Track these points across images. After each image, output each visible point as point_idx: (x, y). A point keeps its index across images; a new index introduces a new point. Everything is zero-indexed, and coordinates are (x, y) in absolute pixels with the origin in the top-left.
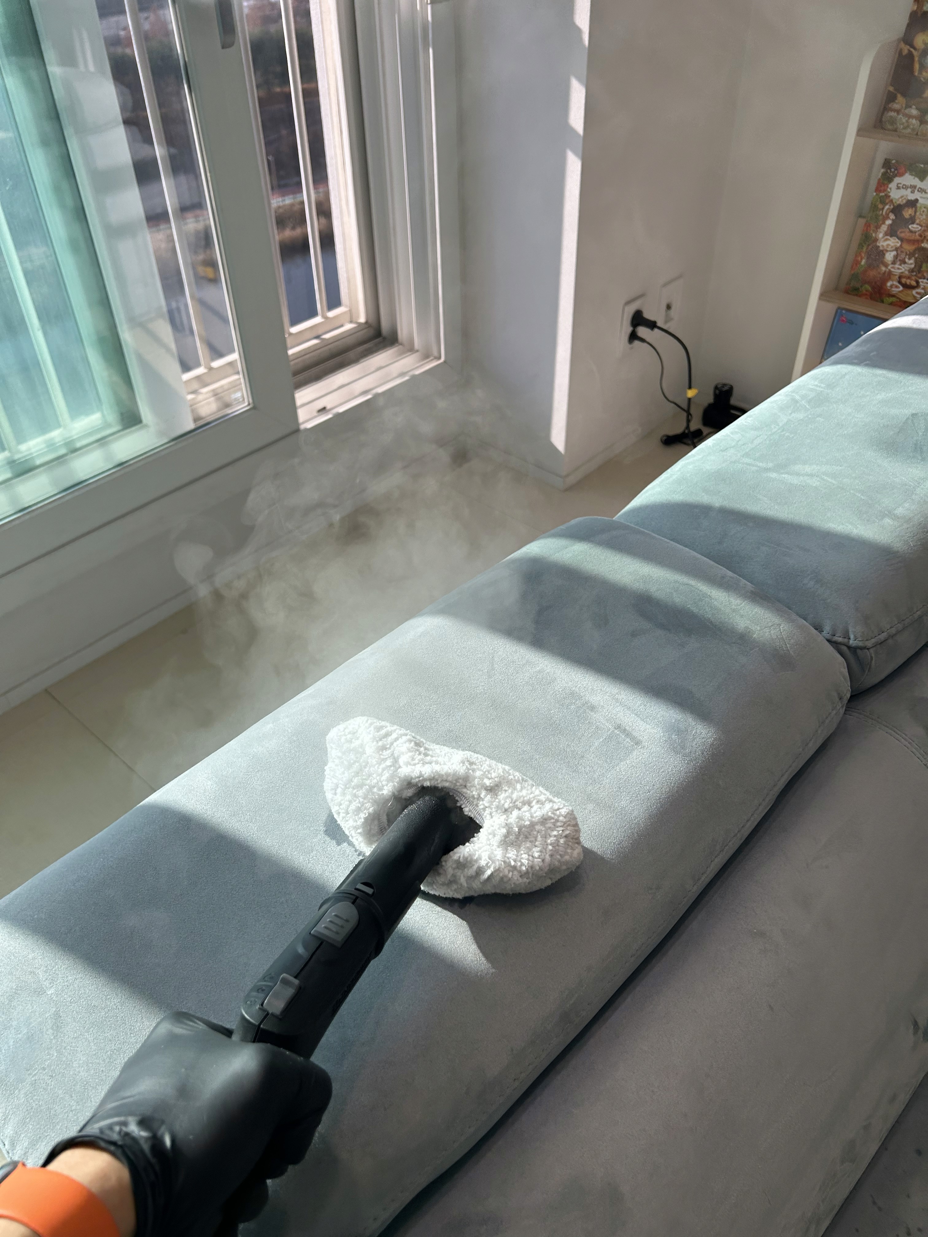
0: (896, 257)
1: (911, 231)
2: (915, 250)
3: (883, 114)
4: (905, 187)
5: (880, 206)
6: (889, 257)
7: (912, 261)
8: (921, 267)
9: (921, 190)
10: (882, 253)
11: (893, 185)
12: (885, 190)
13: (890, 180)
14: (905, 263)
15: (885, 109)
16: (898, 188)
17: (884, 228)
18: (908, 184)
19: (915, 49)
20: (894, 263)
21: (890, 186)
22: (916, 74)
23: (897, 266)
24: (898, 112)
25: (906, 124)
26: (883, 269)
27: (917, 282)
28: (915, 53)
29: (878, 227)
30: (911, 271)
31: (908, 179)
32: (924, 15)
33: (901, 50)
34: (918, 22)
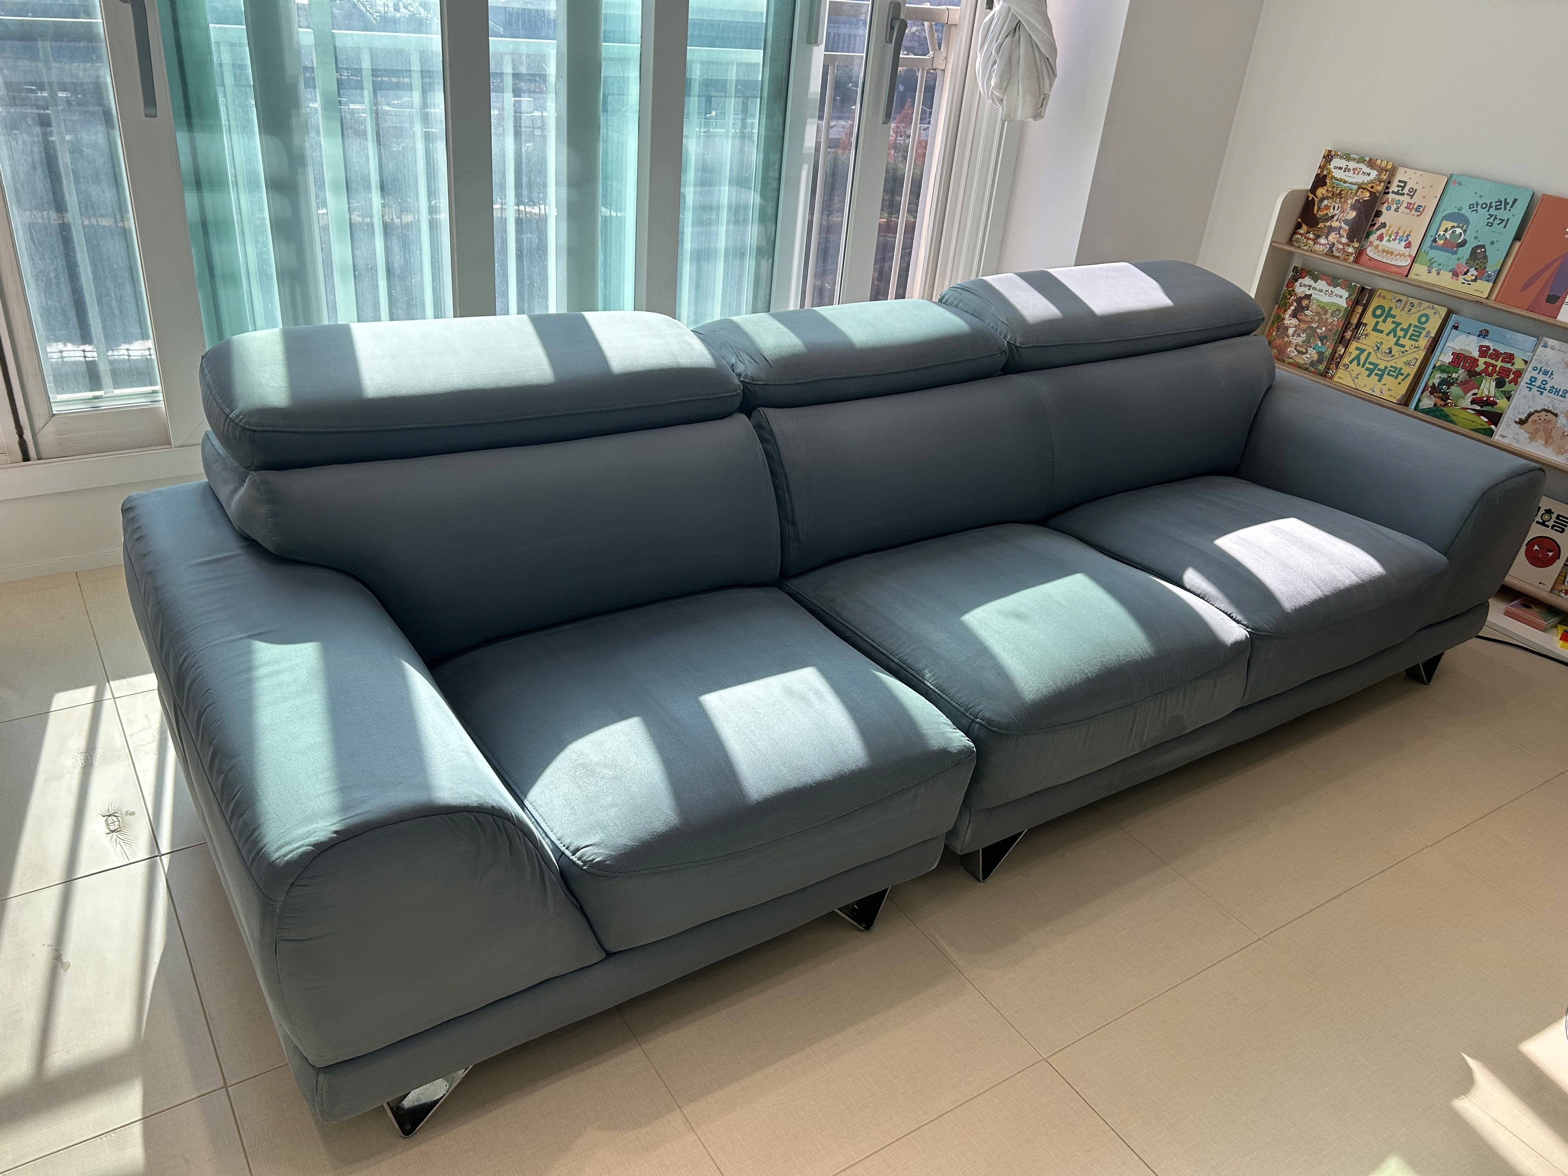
0: (1295, 332)
1: (1306, 315)
2: (1307, 327)
3: (1293, 235)
4: (1305, 286)
5: (1288, 297)
6: (1291, 331)
7: (1304, 335)
8: (1309, 340)
9: (1314, 289)
10: (1286, 328)
12: (1292, 287)
13: (1296, 281)
14: (1300, 336)
15: (1295, 232)
16: (1301, 286)
17: (1290, 312)
18: (1307, 284)
19: (1316, 197)
20: (1293, 336)
21: (1296, 284)
22: (1315, 212)
23: (1295, 338)
24: (1302, 235)
25: (1306, 244)
26: (1286, 339)
27: (1307, 350)
28: (1316, 199)
29: (1286, 311)
30: (1304, 342)
31: (1307, 280)
32: (1325, 176)
33: (1308, 197)
34: (1320, 181)
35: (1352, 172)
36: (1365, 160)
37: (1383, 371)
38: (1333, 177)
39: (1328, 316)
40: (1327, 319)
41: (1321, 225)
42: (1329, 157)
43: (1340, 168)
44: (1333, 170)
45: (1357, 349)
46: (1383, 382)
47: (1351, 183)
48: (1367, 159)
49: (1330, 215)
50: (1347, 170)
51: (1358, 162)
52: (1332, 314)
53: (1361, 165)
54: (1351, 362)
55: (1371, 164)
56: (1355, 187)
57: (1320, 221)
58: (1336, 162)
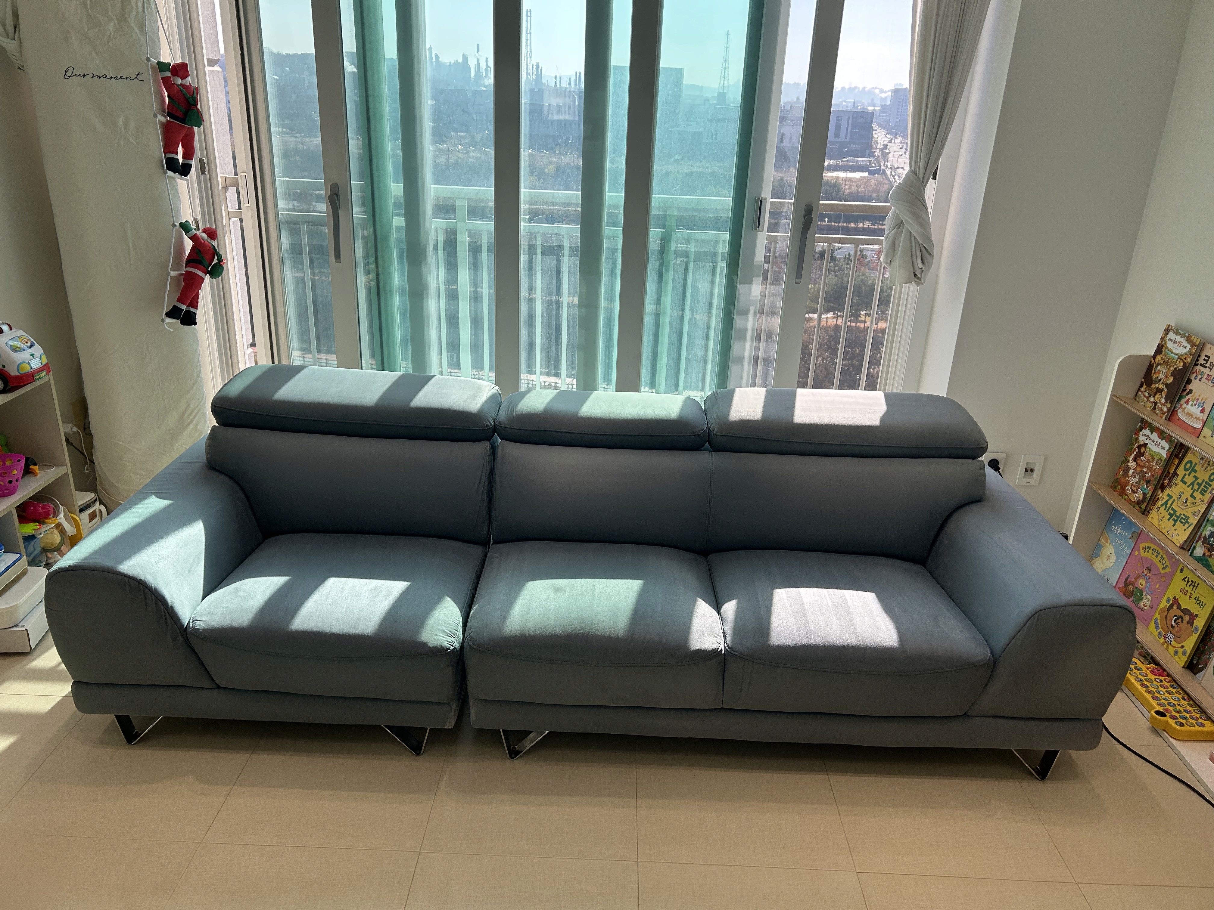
0: (1133, 473)
1: (1142, 461)
2: (1141, 471)
3: (1138, 392)
4: (1145, 436)
6: (1131, 472)
7: (1138, 477)
8: (1140, 482)
9: (1150, 439)
10: (1129, 469)
11: (1141, 433)
12: (1138, 435)
13: (1141, 431)
14: (1135, 478)
15: (1139, 390)
16: (1143, 435)
17: (1133, 456)
18: (1146, 434)
19: (1155, 363)
20: (1131, 477)
22: (1152, 375)
23: (1132, 479)
24: (1142, 392)
25: (1143, 400)
26: (1127, 478)
27: (1137, 490)
28: (1155, 365)
29: (1131, 455)
30: (1136, 483)
31: (1147, 431)
32: (1163, 346)
33: (1151, 361)
34: (1160, 349)
35: (1177, 344)
36: (1186, 336)
37: (1178, 517)
38: (1167, 348)
39: (1154, 463)
40: (1153, 465)
41: (1153, 386)
42: (1167, 331)
43: (1172, 341)
44: (1168, 341)
45: (1168, 495)
46: (1175, 527)
47: (1175, 354)
48: (1187, 335)
49: (1159, 378)
50: (1175, 342)
51: (1182, 337)
52: (1156, 462)
53: (1183, 340)
54: (1162, 506)
55: (1189, 340)
56: (1176, 357)
57: (1154, 382)
58: (1171, 335)
